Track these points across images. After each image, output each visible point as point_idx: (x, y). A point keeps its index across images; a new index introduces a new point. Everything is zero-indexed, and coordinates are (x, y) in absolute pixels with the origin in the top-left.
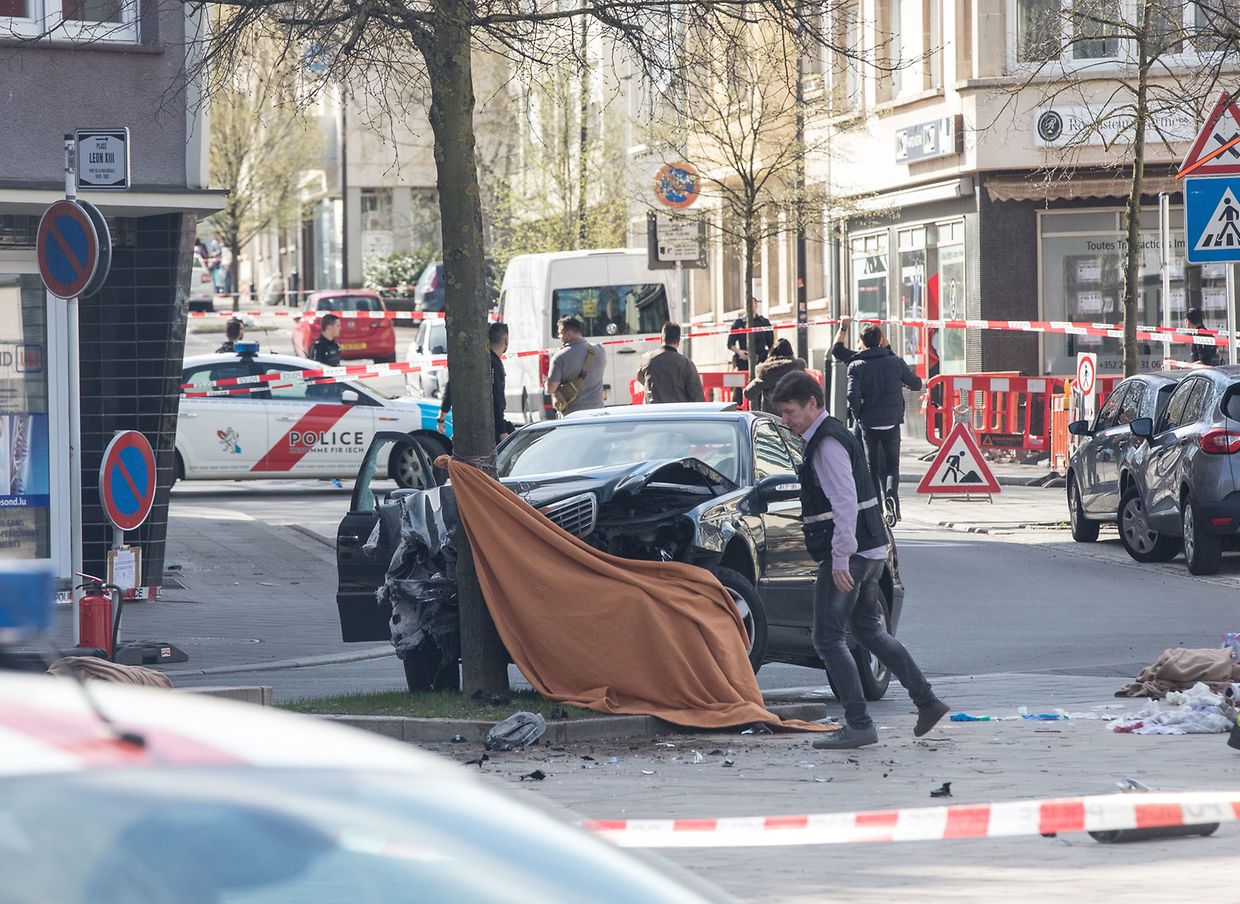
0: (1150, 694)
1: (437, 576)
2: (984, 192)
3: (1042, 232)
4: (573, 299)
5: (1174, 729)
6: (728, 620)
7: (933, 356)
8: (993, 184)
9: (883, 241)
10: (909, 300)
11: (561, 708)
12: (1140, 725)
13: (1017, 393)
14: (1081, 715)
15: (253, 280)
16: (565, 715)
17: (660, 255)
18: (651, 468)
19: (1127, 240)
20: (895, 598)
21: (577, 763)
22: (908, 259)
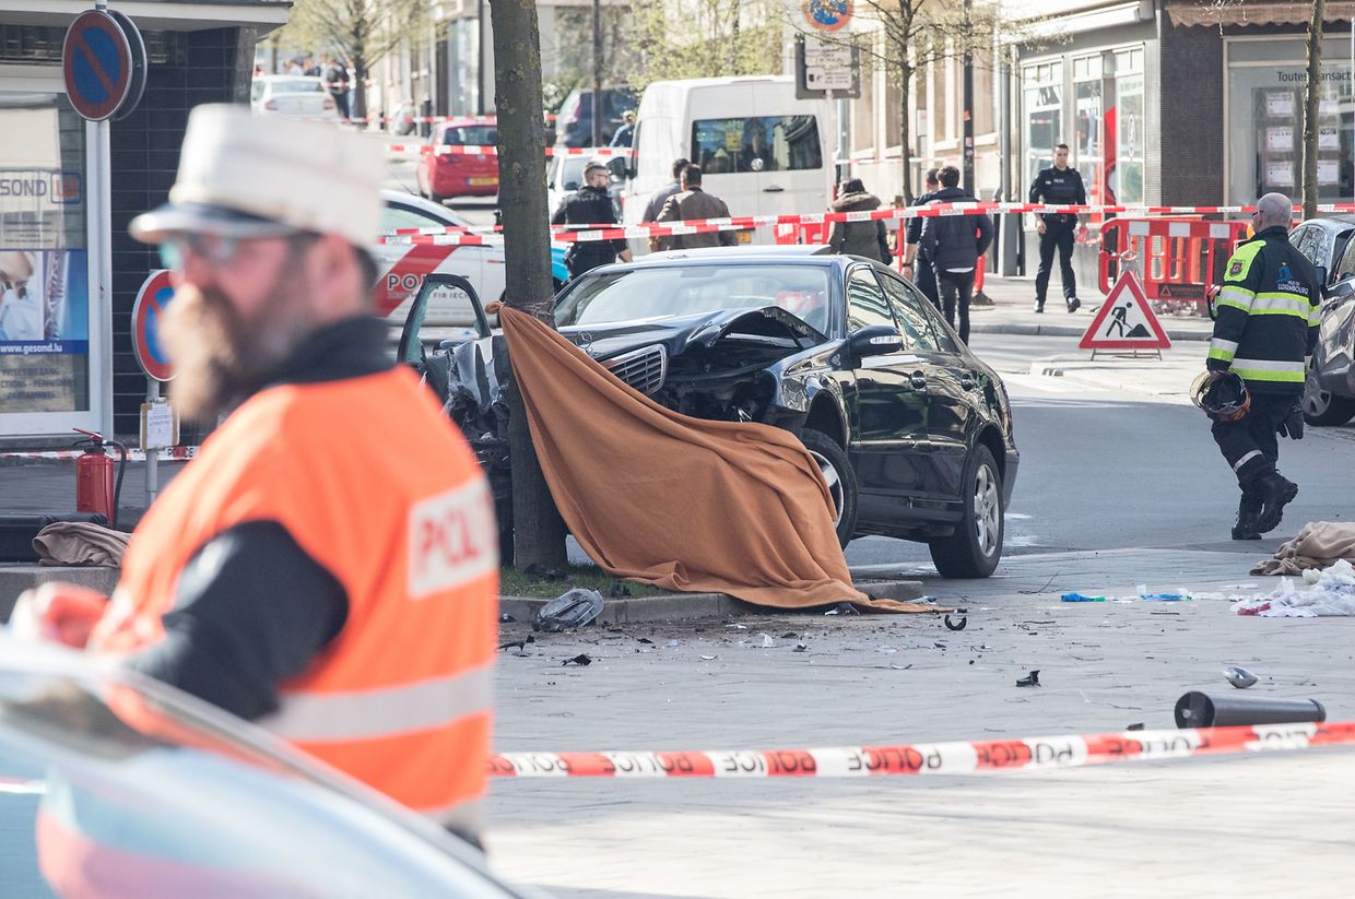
0: (1289, 573)
1: (487, 436)
2: (1165, 16)
3: (1229, 60)
4: (716, 131)
5: (1305, 612)
6: (813, 488)
7: (1109, 196)
8: (1175, 7)
9: (1058, 70)
10: (1084, 136)
11: (622, 585)
12: (1267, 607)
13: (1200, 239)
14: (1206, 595)
15: (382, 107)
16: (627, 593)
17: (808, 82)
18: (727, 318)
19: (1308, 69)
20: (1007, 465)
21: (633, 644)
22: (1084, 91)
